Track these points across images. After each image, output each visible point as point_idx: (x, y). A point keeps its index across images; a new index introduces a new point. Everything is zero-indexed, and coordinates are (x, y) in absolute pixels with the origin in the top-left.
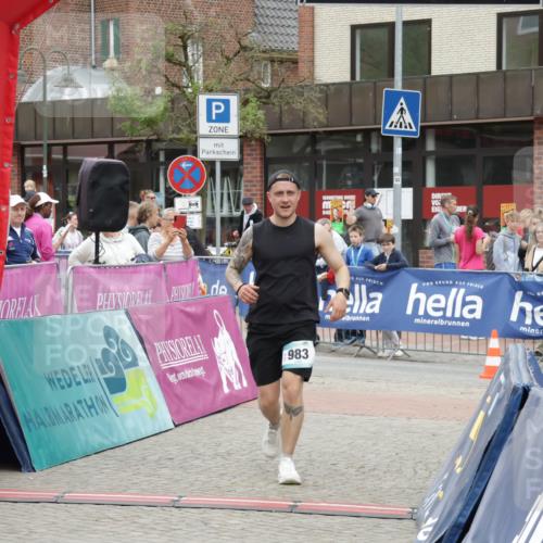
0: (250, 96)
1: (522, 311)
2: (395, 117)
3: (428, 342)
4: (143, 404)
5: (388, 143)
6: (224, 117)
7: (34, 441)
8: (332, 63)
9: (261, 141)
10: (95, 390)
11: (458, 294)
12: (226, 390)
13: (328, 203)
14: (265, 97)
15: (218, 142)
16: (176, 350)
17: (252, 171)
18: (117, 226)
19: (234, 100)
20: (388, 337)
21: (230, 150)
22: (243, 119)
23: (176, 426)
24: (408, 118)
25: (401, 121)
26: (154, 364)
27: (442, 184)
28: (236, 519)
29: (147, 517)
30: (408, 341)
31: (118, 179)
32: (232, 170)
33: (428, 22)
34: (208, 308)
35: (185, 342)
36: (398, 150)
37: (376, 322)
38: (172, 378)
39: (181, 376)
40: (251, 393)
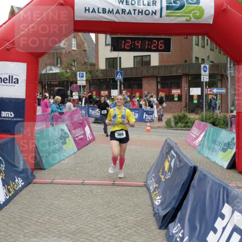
0: (88, 72)
1: (146, 116)
2: (118, 77)
6: (83, 77)
7: (45, 161)
8: (102, 66)
9: (89, 81)
11: (133, 113)
12: (88, 139)
13: (102, 93)
14: (90, 72)
15: (82, 81)
16: (77, 132)
19: (84, 73)
21: (84, 83)
22: (86, 76)
23: (78, 150)
24: (120, 77)
25: (119, 77)
26: (72, 135)
32: (84, 87)
34: (83, 121)
35: (79, 130)
36: (119, 83)
38: (77, 139)
39: (79, 138)
40: (94, 139)
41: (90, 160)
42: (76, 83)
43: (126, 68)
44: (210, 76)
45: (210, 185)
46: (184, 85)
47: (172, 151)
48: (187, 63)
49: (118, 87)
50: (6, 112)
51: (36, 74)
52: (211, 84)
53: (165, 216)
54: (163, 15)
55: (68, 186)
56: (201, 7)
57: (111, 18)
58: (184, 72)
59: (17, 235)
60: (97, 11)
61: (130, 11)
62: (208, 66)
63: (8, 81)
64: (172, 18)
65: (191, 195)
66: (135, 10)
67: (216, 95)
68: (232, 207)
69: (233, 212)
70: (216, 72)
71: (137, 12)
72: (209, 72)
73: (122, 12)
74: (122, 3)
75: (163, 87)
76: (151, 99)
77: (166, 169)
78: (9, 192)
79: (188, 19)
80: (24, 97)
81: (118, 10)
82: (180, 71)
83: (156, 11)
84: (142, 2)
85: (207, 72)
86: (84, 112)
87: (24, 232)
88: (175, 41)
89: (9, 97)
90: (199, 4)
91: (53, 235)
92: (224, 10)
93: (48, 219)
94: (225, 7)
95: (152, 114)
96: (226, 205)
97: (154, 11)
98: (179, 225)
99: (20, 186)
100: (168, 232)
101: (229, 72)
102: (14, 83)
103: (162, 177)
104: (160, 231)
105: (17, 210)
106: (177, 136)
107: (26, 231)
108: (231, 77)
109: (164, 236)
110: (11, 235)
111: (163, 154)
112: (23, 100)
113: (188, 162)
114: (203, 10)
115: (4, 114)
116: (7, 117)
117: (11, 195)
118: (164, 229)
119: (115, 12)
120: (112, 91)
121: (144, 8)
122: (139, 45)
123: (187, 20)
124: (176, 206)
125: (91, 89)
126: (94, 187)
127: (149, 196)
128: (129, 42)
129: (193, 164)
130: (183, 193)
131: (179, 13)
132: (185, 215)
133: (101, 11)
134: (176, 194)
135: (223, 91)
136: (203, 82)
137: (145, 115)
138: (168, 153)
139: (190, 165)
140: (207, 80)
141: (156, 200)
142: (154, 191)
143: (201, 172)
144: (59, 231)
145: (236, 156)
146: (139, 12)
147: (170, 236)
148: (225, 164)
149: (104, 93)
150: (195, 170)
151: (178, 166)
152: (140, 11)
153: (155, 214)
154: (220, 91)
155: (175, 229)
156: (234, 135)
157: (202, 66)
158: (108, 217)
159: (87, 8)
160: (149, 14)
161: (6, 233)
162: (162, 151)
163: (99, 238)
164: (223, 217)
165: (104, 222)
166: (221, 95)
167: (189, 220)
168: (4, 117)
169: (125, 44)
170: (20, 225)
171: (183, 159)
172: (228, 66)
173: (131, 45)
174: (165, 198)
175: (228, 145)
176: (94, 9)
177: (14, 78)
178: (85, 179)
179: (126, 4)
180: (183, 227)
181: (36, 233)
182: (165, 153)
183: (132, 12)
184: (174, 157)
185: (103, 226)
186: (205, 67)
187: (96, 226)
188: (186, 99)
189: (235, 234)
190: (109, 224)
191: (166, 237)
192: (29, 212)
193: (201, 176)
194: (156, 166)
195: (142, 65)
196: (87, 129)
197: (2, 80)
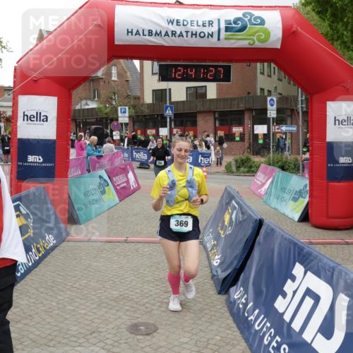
0: (131, 107)
1: (201, 160)
2: (167, 112)
6: (125, 112)
8: (148, 99)
9: (133, 117)
10: (98, 192)
12: (132, 188)
13: (149, 132)
14: (134, 107)
15: (124, 118)
16: (119, 179)
17: (131, 125)
19: (127, 108)
21: (126, 120)
22: (129, 112)
23: (121, 201)
24: (171, 112)
25: (169, 113)
26: (112, 182)
29: (118, 248)
32: (127, 124)
34: (126, 166)
35: (121, 176)
36: (168, 120)
38: (118, 187)
39: (121, 186)
40: (139, 188)
41: (135, 212)
42: (117, 120)
43: (177, 102)
44: (279, 111)
45: (278, 241)
46: (247, 120)
47: (233, 202)
48: (251, 95)
49: (168, 125)
50: (33, 157)
51: (69, 110)
52: (280, 121)
53: (225, 279)
54: (221, 37)
55: (108, 244)
56: (267, 29)
57: (158, 42)
58: (247, 107)
59: (49, 302)
60: (141, 34)
61: (181, 33)
62: (275, 99)
63: (35, 119)
64: (232, 41)
65: (256, 253)
66: (187, 32)
67: (285, 133)
68: (305, 267)
69: (305, 273)
70: (285, 107)
71: (189, 34)
72: (277, 106)
73: (172, 34)
74: (172, 23)
75: (221, 124)
76: (208, 139)
77: (226, 223)
78: (39, 252)
79: (252, 42)
80: (54, 138)
81: (167, 32)
82: (242, 105)
83: (212, 33)
84: (195, 23)
85: (275, 107)
86: (126, 155)
87: (56, 298)
88: (235, 68)
89: (37, 138)
90: (264, 25)
91: (92, 302)
92: (294, 32)
93: (86, 283)
94: (295, 29)
95: (209, 157)
96: (297, 264)
97: (211, 33)
98: (242, 289)
99: (52, 244)
100: (229, 297)
101: (300, 106)
102: (43, 121)
103: (222, 232)
104: (219, 296)
105: (49, 273)
106: (239, 184)
107: (59, 297)
108: (303, 112)
109: (224, 302)
110: (42, 303)
111: (223, 205)
112: (54, 141)
113: (252, 214)
114: (269, 32)
115: (31, 158)
116: (34, 162)
117: (40, 255)
118: (225, 294)
119: (163, 34)
120: (160, 129)
121: (199, 30)
122: (192, 73)
123: (250, 44)
124: (238, 267)
125: (136, 127)
126: (140, 245)
127: (205, 255)
128: (180, 71)
129: (258, 217)
130: (247, 251)
131: (240, 35)
132: (249, 277)
133: (146, 33)
134: (238, 252)
135: (294, 129)
136: (269, 118)
137: (200, 158)
138: (228, 203)
139: (255, 217)
140: (275, 116)
141: (214, 260)
142: (212, 249)
143: (268, 226)
144: (98, 297)
145: (309, 206)
146: (192, 34)
147: (231, 302)
148: (297, 216)
149: (151, 132)
150: (260, 223)
151: (240, 220)
152: (194, 33)
153: (213, 276)
154: (290, 129)
155: (237, 293)
156: (307, 182)
157: (269, 99)
158: (157, 281)
159: (130, 30)
160: (204, 36)
161: (37, 300)
162: (221, 202)
163: (147, 305)
164: (293, 279)
165: (153, 287)
166: (291, 133)
167: (254, 284)
168: (31, 162)
169: (175, 73)
170: (53, 291)
171: (246, 211)
172: (300, 99)
173: (183, 73)
174: (225, 258)
175: (300, 194)
176: (138, 31)
177: (42, 115)
178: (128, 236)
179: (177, 25)
180: (246, 292)
181: (72, 299)
182: (224, 203)
183: (185, 34)
184: (235, 208)
185: (151, 291)
186: (272, 100)
187: (142, 291)
188: (250, 139)
189: (308, 298)
190: (158, 289)
191: (226, 304)
192: (62, 276)
193: (268, 231)
194: (214, 220)
195: (197, 98)
196: (131, 175)
197: (28, 118)
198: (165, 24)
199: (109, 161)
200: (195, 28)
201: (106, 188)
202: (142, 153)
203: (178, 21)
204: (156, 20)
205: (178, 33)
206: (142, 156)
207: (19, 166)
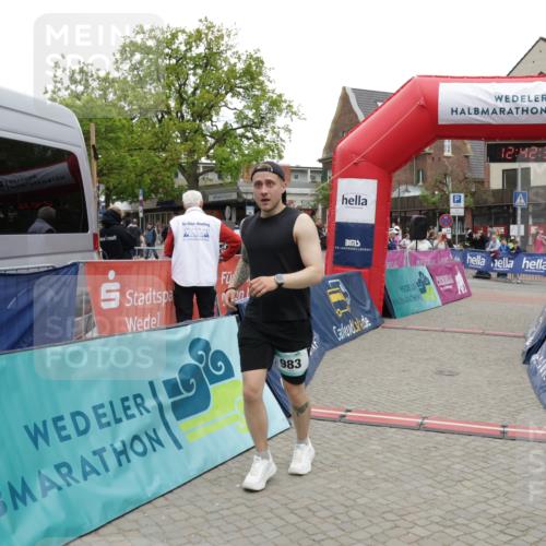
0: (468, 194)
2: (518, 200)
3: (529, 278)
4: (432, 297)
5: (515, 209)
6: (459, 201)
7: (396, 308)
8: (496, 182)
9: (472, 209)
10: (416, 292)
11: (540, 261)
12: (459, 293)
14: (473, 194)
15: (457, 209)
16: (443, 279)
17: (468, 220)
18: (423, 237)
19: (462, 196)
20: (515, 276)
21: (461, 212)
22: (465, 202)
23: (443, 304)
24: (523, 201)
25: (520, 202)
26: (435, 282)
27: (534, 224)
28: (464, 336)
29: (434, 335)
30: (522, 277)
31: (423, 223)
32: (461, 219)
33: (528, 169)
34: (453, 265)
35: (446, 276)
36: (519, 212)
37: (511, 271)
38: (441, 289)
39: (445, 288)
40: (469, 294)
42: (448, 212)
50: (351, 241)
51: (389, 193)
57: (485, 120)
60: (466, 111)
61: (510, 110)
63: (354, 203)
71: (520, 111)
73: (501, 111)
74: (501, 100)
78: (356, 328)
80: (373, 222)
81: (494, 109)
84: (526, 98)
86: (458, 259)
89: (350, 221)
99: (367, 326)
102: (362, 204)
112: (372, 226)
115: (348, 242)
116: (352, 247)
117: (357, 331)
119: (490, 112)
120: (512, 227)
122: (525, 152)
125: (475, 224)
128: (511, 150)
133: (472, 111)
146: (523, 110)
149: (497, 230)
152: (525, 109)
159: (455, 109)
160: (537, 112)
168: (349, 246)
169: (505, 153)
173: (514, 153)
176: (463, 110)
177: (361, 198)
179: (506, 101)
183: (514, 111)
197: (347, 201)
198: (492, 101)
199: (433, 258)
200: (526, 104)
201: (427, 287)
202: (479, 257)
203: (507, 98)
204: (484, 98)
205: (507, 110)
206: (478, 261)
207: (336, 251)
